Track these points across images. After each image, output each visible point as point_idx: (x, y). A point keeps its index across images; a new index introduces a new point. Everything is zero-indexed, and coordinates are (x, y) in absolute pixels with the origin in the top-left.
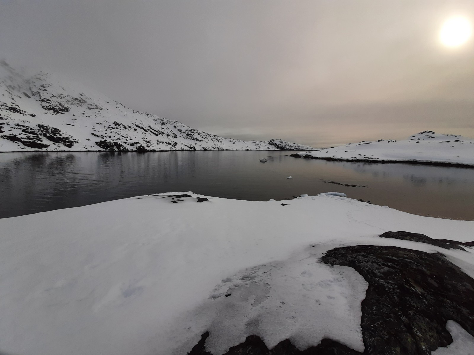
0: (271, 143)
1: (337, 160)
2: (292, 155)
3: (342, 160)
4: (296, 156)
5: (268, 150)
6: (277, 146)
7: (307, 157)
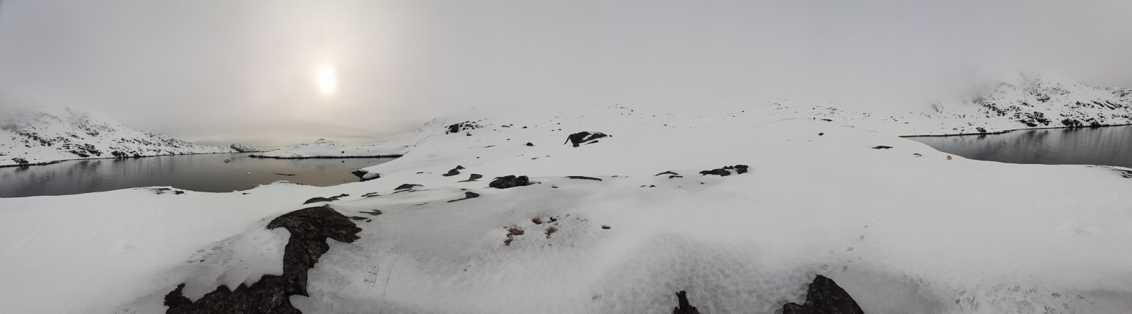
0: (233, 147)
1: (282, 158)
2: (250, 156)
3: (285, 158)
4: (253, 156)
5: (231, 152)
6: (237, 149)
7: (261, 157)
